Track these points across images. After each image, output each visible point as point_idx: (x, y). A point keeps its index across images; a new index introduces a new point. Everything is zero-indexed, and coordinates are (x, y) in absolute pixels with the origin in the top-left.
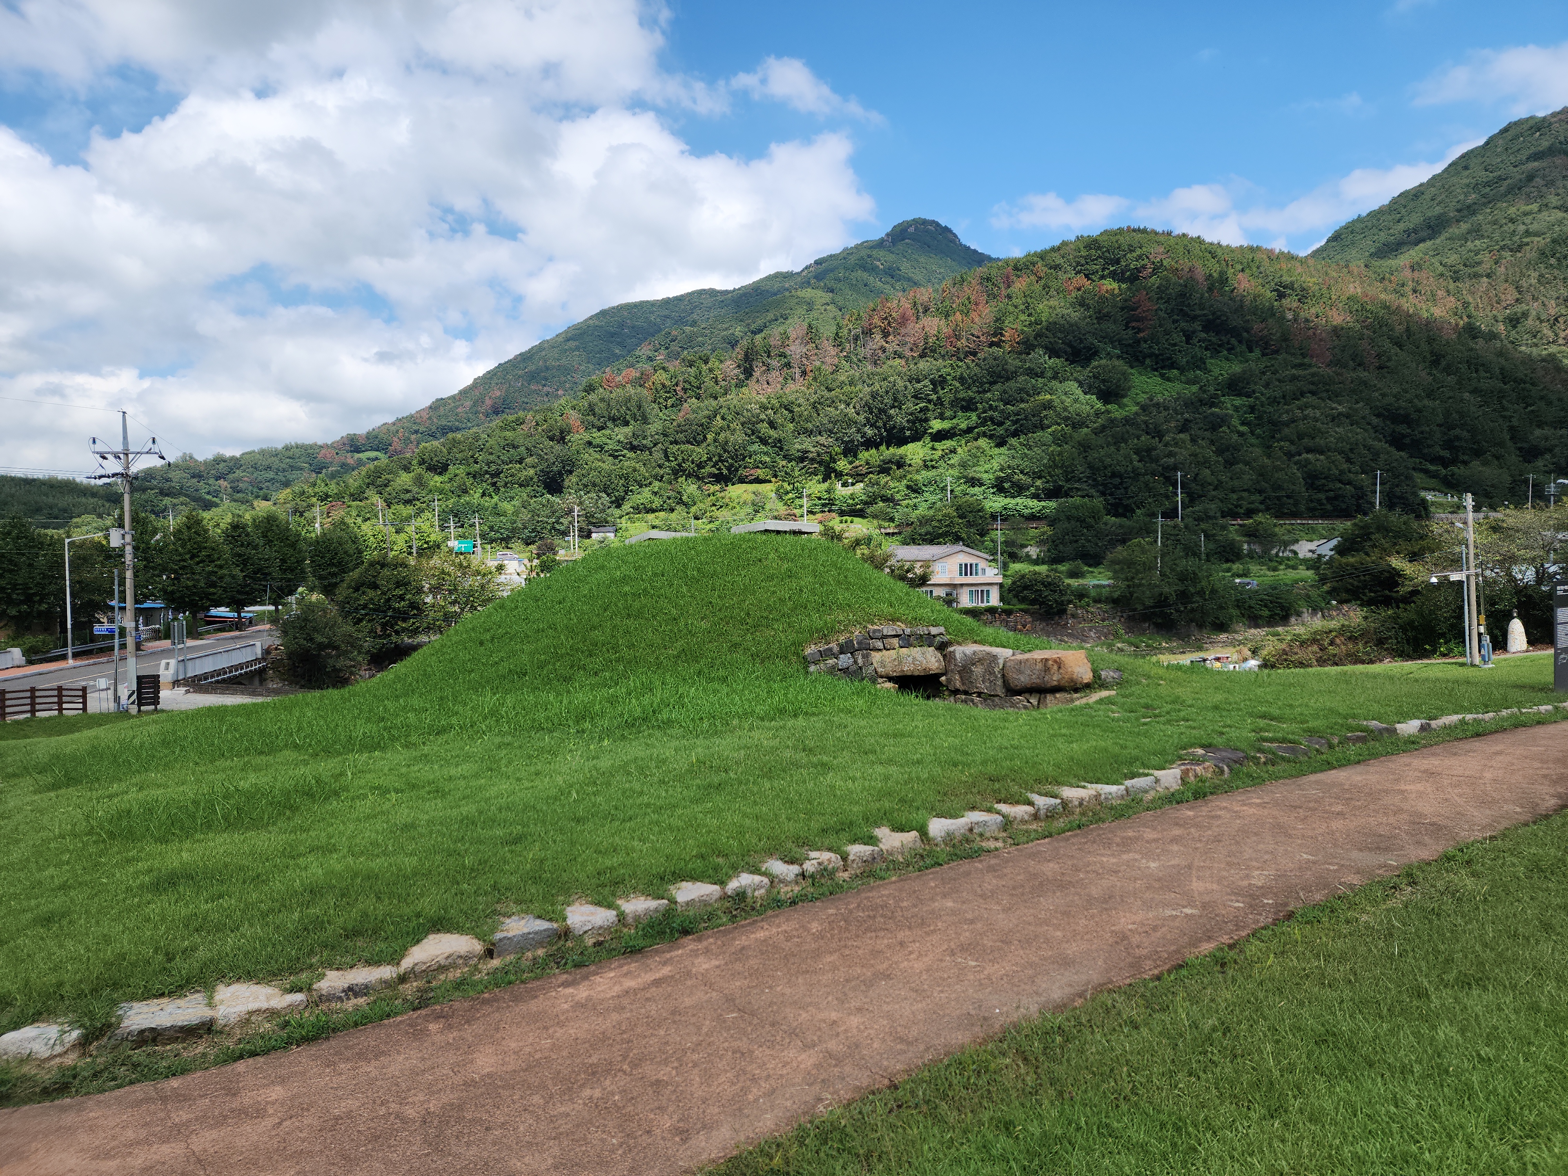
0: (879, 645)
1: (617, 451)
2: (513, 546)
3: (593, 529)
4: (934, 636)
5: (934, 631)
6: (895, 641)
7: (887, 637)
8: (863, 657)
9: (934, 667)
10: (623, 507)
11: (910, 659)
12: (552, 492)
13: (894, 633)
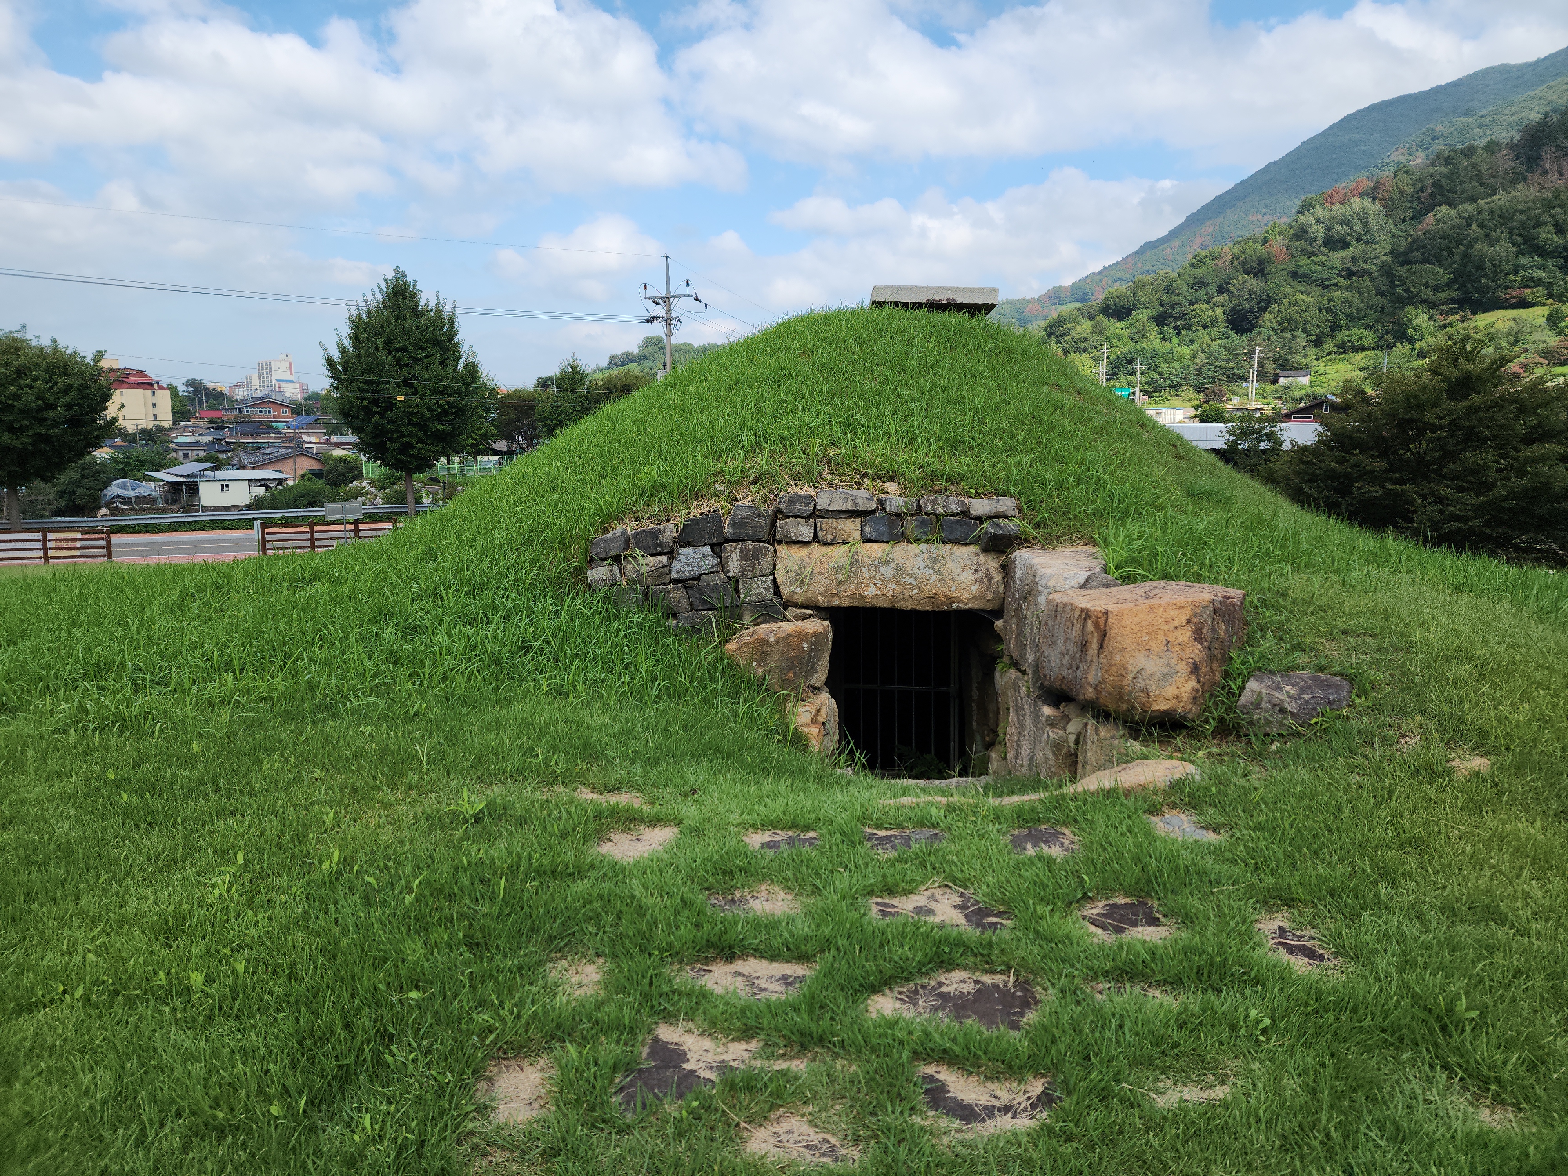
0: (805, 531)
1: (1328, 279)
2: (1183, 394)
3: (1281, 373)
4: (980, 519)
5: (980, 506)
6: (852, 526)
7: (827, 514)
8: (744, 555)
9: (965, 595)
10: (1325, 346)
11: (888, 571)
12: (1240, 331)
13: (849, 506)
